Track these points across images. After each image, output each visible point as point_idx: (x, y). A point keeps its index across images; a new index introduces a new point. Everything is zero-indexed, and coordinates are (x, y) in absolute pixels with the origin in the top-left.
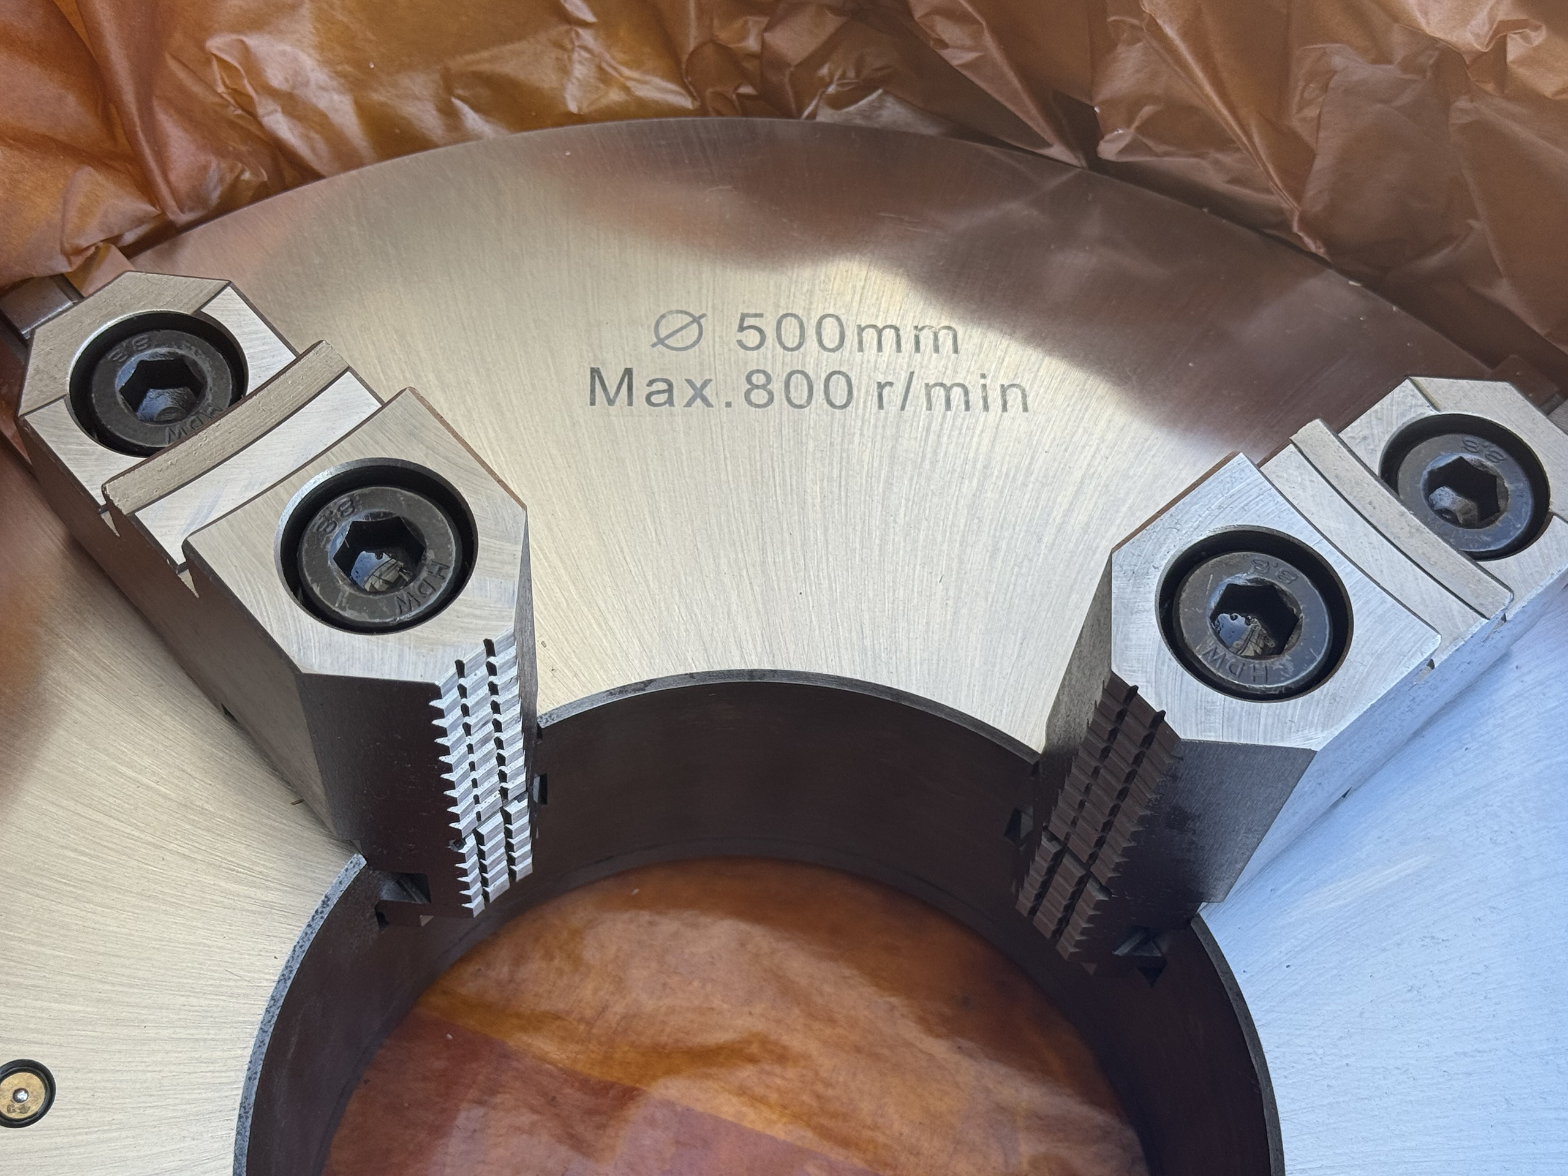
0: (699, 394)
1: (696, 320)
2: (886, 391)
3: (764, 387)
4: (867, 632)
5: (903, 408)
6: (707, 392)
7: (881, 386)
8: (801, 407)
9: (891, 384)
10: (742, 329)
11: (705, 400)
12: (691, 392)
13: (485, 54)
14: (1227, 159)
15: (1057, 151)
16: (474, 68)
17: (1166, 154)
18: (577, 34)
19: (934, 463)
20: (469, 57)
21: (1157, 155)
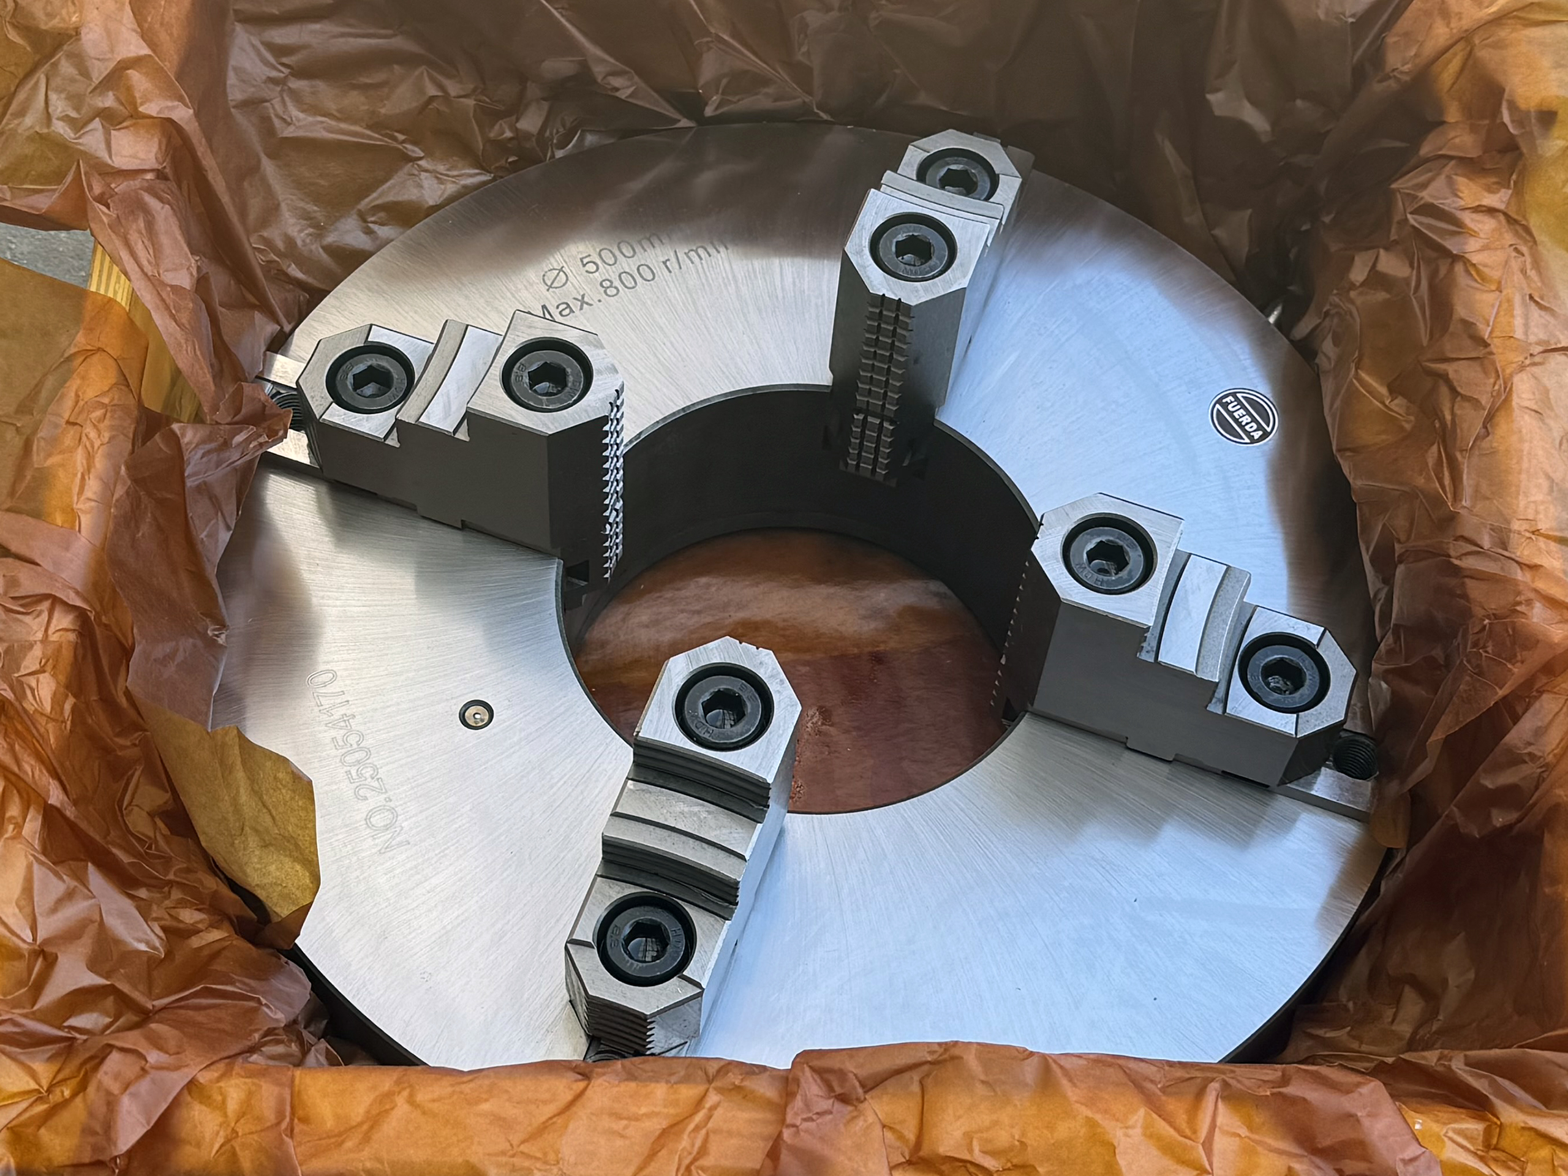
0: (583, 302)
1: (561, 270)
2: (668, 263)
3: (611, 286)
4: (725, 370)
5: (680, 268)
6: (586, 299)
7: (665, 263)
8: (633, 287)
9: (668, 260)
10: (584, 265)
11: (587, 303)
12: (579, 303)
13: (374, 195)
14: (770, 90)
15: (684, 123)
16: (373, 204)
17: (739, 100)
18: (418, 165)
19: (710, 285)
20: (367, 200)
21: (735, 103)
